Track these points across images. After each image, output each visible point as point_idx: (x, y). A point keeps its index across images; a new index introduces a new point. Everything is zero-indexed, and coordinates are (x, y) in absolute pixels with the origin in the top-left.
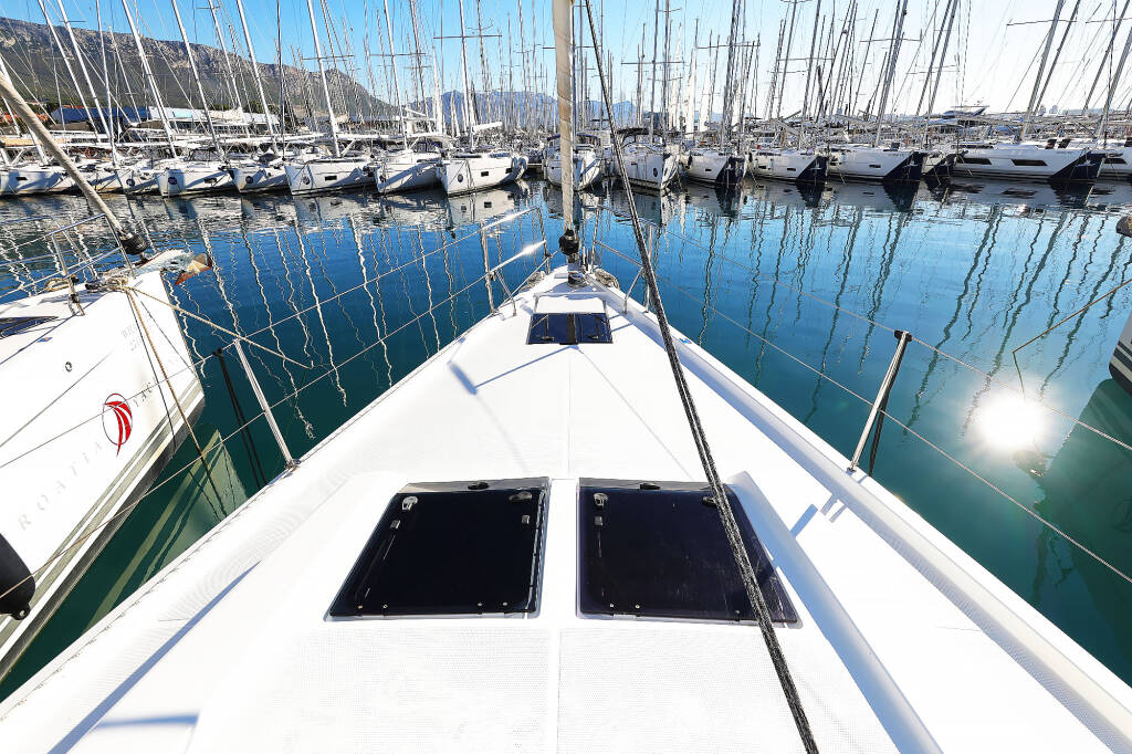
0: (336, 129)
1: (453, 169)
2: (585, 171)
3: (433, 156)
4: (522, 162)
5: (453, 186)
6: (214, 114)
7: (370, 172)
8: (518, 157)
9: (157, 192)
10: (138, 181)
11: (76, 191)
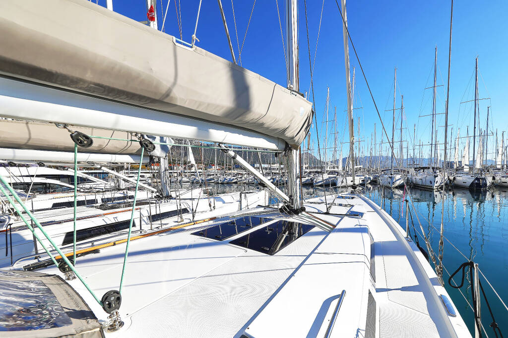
0: (304, 168)
1: (340, 179)
2: (396, 181)
3: (334, 176)
4: (369, 178)
5: (339, 184)
6: (272, 165)
7: (312, 180)
8: (367, 176)
9: (254, 183)
10: (250, 181)
11: (236, 183)
